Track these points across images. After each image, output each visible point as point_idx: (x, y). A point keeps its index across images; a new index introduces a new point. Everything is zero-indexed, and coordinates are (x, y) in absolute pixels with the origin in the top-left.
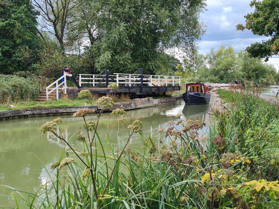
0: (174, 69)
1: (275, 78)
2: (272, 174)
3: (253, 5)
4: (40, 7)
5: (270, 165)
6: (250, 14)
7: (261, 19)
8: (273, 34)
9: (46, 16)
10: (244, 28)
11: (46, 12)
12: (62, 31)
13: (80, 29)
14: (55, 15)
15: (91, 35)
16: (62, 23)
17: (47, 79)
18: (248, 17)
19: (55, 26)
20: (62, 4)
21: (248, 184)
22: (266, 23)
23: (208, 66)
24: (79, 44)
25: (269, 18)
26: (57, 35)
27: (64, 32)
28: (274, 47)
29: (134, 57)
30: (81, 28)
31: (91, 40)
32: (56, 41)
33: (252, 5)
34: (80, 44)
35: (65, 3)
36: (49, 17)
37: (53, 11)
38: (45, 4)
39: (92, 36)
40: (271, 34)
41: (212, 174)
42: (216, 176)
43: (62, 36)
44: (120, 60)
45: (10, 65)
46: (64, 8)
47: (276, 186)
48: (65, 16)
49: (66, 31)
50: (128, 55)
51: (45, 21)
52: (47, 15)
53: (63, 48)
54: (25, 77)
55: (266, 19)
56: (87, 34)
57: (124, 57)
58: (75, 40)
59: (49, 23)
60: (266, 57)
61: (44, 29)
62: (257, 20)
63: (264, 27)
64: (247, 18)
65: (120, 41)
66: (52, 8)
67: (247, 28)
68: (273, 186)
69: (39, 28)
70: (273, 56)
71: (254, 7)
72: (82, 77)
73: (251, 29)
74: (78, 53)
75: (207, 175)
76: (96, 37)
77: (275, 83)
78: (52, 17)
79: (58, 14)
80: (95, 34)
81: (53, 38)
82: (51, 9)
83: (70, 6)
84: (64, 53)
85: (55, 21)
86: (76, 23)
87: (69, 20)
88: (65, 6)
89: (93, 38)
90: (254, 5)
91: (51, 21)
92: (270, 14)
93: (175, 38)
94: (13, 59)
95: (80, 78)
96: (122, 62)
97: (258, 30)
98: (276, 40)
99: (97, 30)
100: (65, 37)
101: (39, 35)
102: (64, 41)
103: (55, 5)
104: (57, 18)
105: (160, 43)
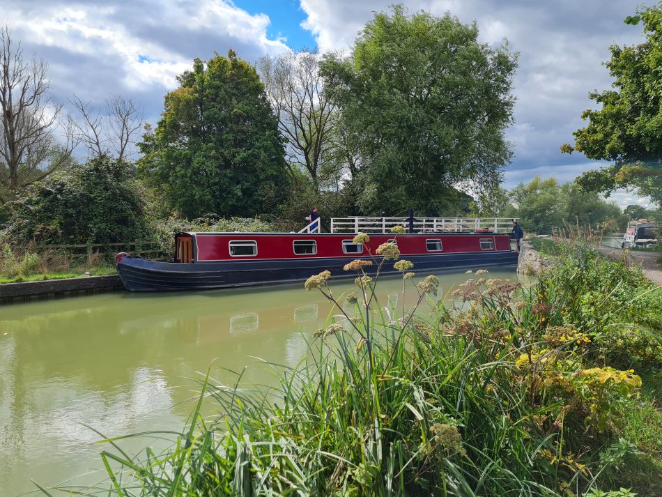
1: (618, 222)
2: (620, 360)
3: (587, 116)
4: (288, 132)
5: (617, 348)
6: (581, 130)
7: (599, 136)
8: (617, 158)
9: (295, 142)
10: (572, 150)
11: (295, 136)
12: (316, 161)
13: (338, 158)
14: (306, 141)
15: (352, 166)
16: (316, 151)
17: (295, 224)
18: (579, 134)
19: (306, 154)
20: (316, 126)
22: (607, 143)
23: (516, 206)
24: (336, 178)
25: (611, 134)
26: (308, 166)
27: (318, 163)
28: (619, 177)
29: (411, 192)
30: (341, 155)
31: (352, 172)
32: (309, 175)
33: (585, 115)
34: (338, 178)
35: (320, 124)
36: (299, 144)
37: (304, 135)
38: (294, 128)
39: (354, 167)
40: (614, 157)
43: (315, 168)
44: (390, 197)
45: (250, 206)
46: (318, 131)
47: (631, 377)
48: (320, 141)
49: (320, 161)
50: (401, 189)
51: (295, 148)
52: (297, 141)
53: (316, 183)
54: (269, 221)
55: (607, 135)
56: (346, 165)
57: (395, 193)
58: (332, 172)
59: (299, 151)
60: (606, 191)
61: (293, 160)
62: (592, 138)
63: (604, 148)
64: (577, 136)
65: (391, 173)
66: (303, 131)
67: (578, 149)
69: (286, 158)
70: (617, 190)
71: (588, 119)
73: (583, 152)
74: (335, 190)
76: (359, 168)
77: (618, 229)
78: (303, 143)
79: (311, 139)
80: (357, 163)
81: (304, 170)
82: (302, 133)
83: (327, 128)
84: (316, 191)
85: (307, 148)
86: (334, 149)
87: (324, 147)
88: (320, 128)
89: (356, 169)
90: (589, 117)
91: (301, 148)
92: (612, 128)
93: (468, 166)
94: (255, 198)
95: (332, 223)
96: (393, 200)
97: (594, 150)
98: (623, 167)
99: (360, 158)
100: (319, 168)
101: (287, 167)
102: (318, 175)
103: (307, 128)
104: (309, 144)
105: (447, 175)
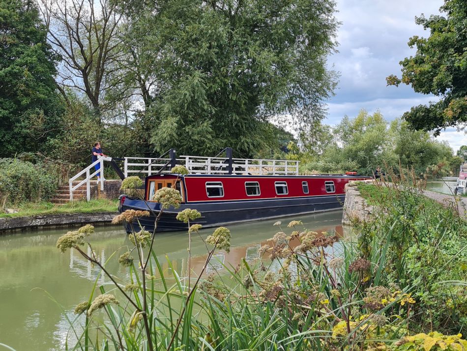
0: (285, 150)
1: (451, 165)
2: (450, 323)
3: (414, 44)
4: (61, 46)
5: (447, 310)
6: (409, 58)
7: (427, 67)
8: (446, 92)
9: (71, 60)
10: (399, 82)
11: (71, 54)
12: (98, 85)
13: (127, 83)
14: (85, 59)
15: (145, 92)
16: (98, 72)
17: (71, 165)
18: (405, 63)
19: (85, 76)
20: (98, 40)
21: (411, 338)
22: (435, 74)
23: (340, 144)
24: (125, 107)
25: (439, 65)
26: (88, 92)
27: (101, 88)
28: (449, 113)
29: (217, 130)
30: (130, 79)
31: (145, 100)
32: (88, 102)
33: (411, 44)
34: (127, 107)
35: (103, 38)
36: (75, 62)
37: (82, 51)
38: (69, 41)
39: (148, 94)
40: (443, 91)
41: (351, 323)
42: (358, 326)
43: (97, 94)
44: (192, 133)
45: (9, 142)
46: (101, 46)
47: (458, 342)
48: (103, 59)
49: (103, 85)
50: (206, 125)
51: (70, 68)
52: (73, 58)
53: (98, 113)
54: (34, 162)
55: (435, 67)
56: (139, 91)
57: (200, 129)
58: (120, 100)
59: (75, 71)
60: (435, 129)
61: (67, 82)
62: (419, 69)
63: (431, 80)
64: (404, 65)
65: (194, 102)
66: (81, 46)
67: (404, 81)
68: (452, 343)
70: (447, 128)
71: (415, 46)
72: (129, 161)
73: (411, 84)
74: (123, 122)
75: (342, 324)
76: (154, 96)
77: (451, 172)
78: (81, 62)
79: (92, 57)
80: (152, 89)
81: (82, 96)
82: (80, 49)
83: (112, 44)
84: (99, 122)
85: (86, 68)
86: (122, 71)
87: (109, 67)
88: (103, 43)
89: (149, 97)
90: (416, 45)
91: (79, 68)
92: (441, 58)
93: (286, 97)
94: (16, 130)
95: (126, 164)
96: (196, 137)
97: (422, 84)
98: (453, 100)
99: (156, 83)
100: (102, 94)
101: (58, 91)
102: (101, 102)
103: (85, 43)
104: (89, 63)
105: (262, 107)
